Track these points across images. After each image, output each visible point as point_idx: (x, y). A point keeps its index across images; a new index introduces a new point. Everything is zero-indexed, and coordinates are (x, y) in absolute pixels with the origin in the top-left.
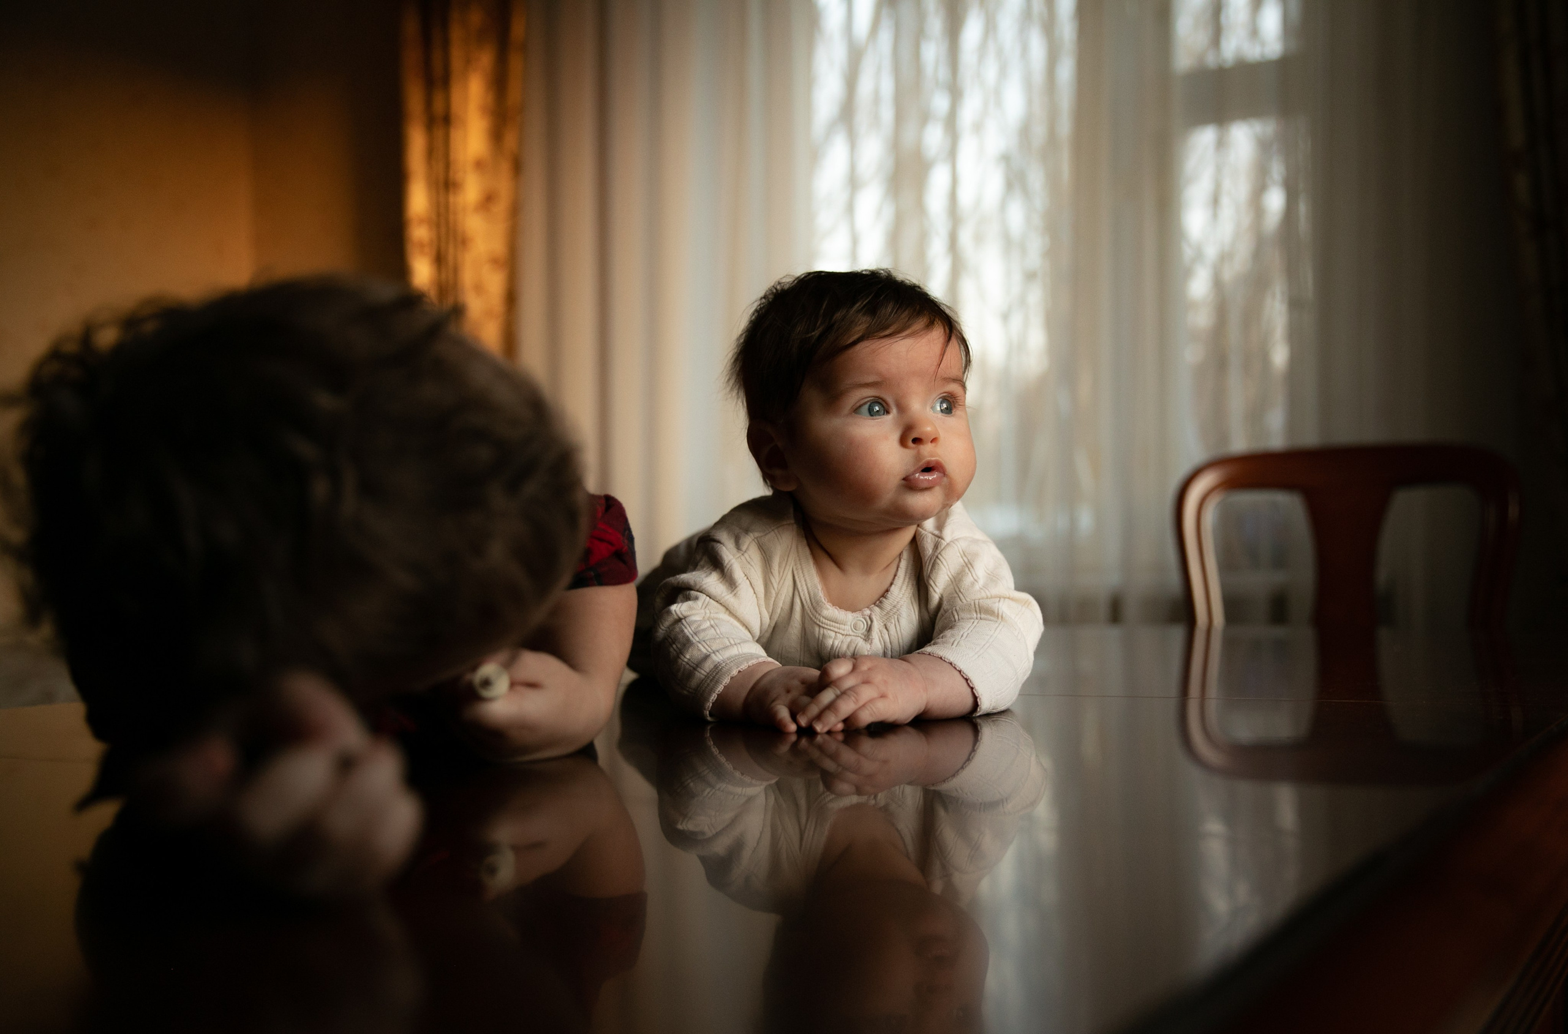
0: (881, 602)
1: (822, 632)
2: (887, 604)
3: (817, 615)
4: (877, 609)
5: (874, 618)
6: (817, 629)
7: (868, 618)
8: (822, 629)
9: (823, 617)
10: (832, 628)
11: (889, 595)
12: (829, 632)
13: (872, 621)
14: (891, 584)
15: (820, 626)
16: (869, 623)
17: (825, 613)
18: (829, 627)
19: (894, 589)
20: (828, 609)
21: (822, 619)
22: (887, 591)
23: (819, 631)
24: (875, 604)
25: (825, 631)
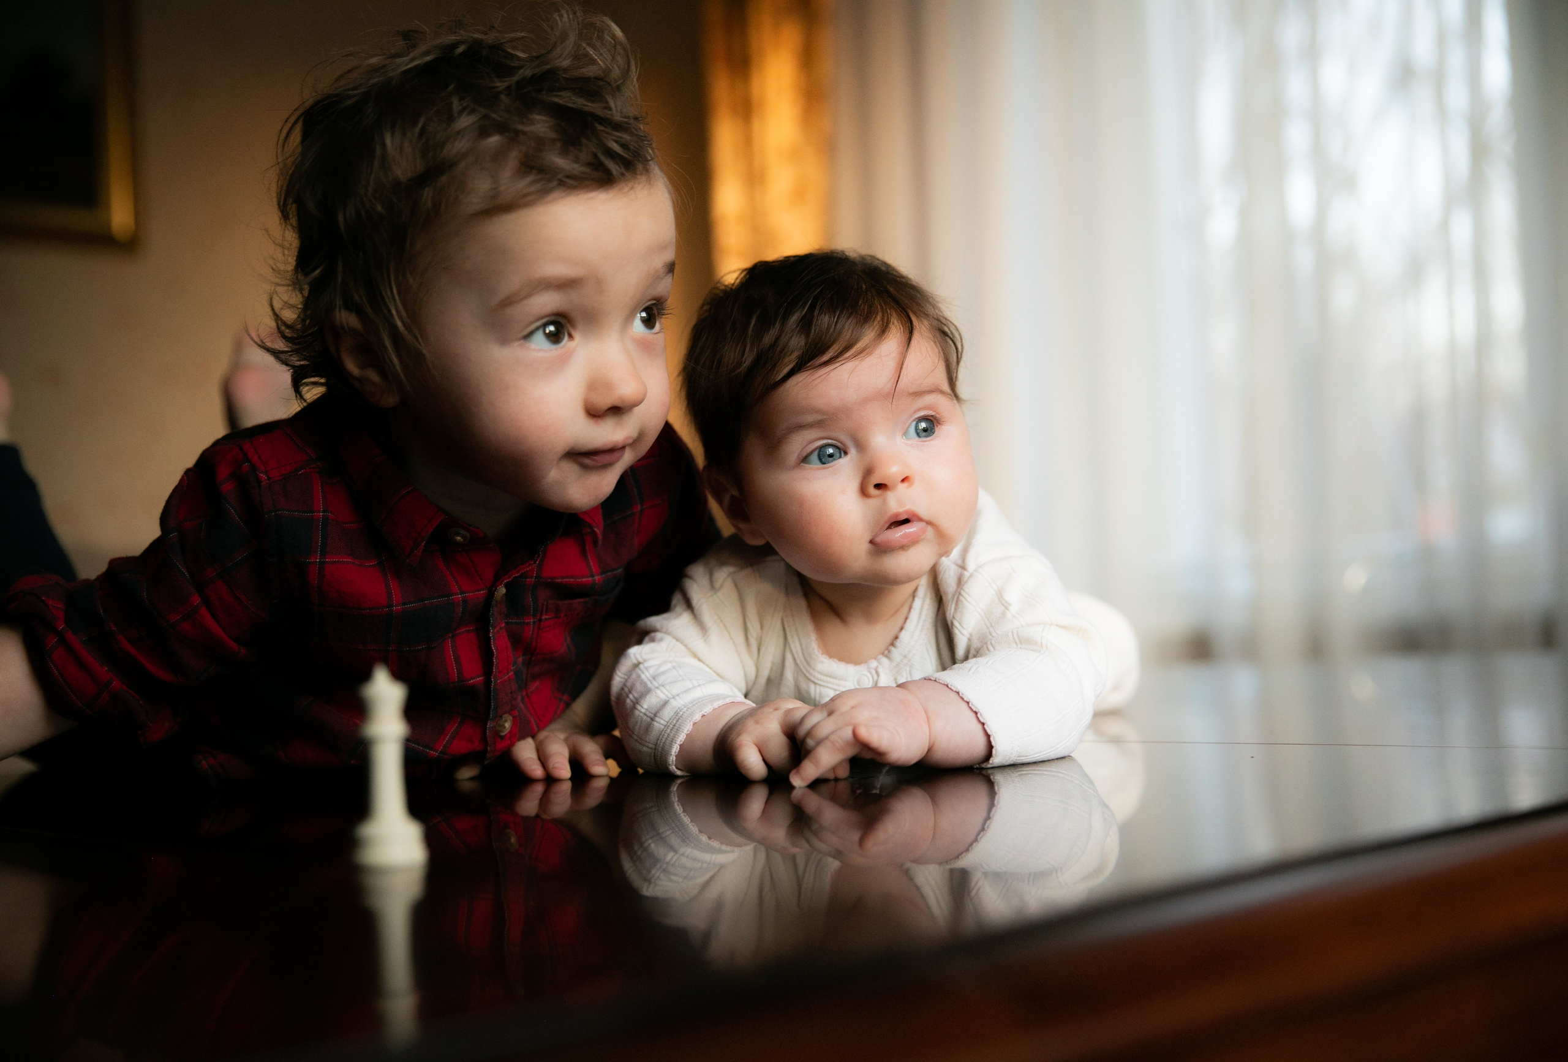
0: (889, 652)
1: (818, 691)
2: (896, 653)
3: (811, 671)
4: (884, 660)
5: (881, 671)
6: (812, 687)
7: (873, 672)
8: (818, 687)
9: (818, 672)
10: (830, 685)
11: (898, 643)
12: (827, 690)
13: (878, 675)
14: (902, 629)
15: (815, 683)
16: (875, 677)
17: (820, 667)
18: (826, 684)
19: (904, 636)
20: (822, 662)
21: (817, 675)
22: (896, 638)
23: (815, 690)
24: (883, 654)
25: (822, 689)
